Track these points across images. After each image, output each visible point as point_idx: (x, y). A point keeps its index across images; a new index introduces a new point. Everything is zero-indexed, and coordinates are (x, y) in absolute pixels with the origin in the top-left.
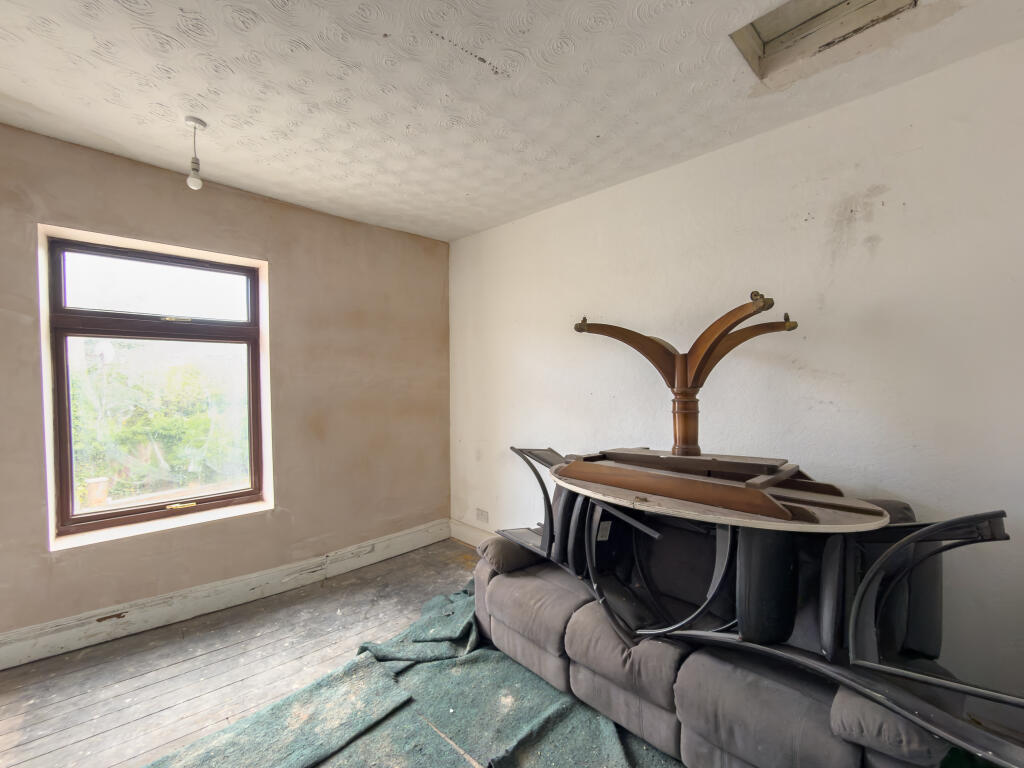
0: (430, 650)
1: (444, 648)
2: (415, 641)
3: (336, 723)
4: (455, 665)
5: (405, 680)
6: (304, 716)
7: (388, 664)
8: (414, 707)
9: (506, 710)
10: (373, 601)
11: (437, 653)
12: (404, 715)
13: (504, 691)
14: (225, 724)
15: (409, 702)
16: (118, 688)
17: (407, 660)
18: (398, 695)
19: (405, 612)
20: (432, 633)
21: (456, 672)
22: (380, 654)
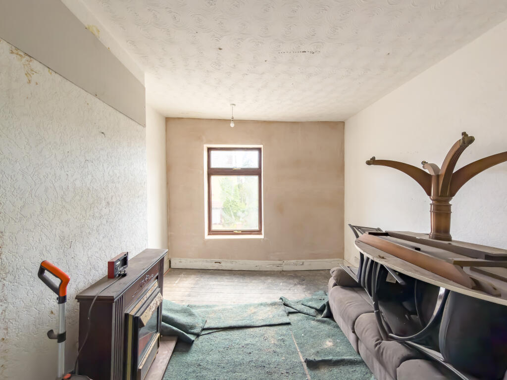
0: (306, 310)
1: (312, 311)
2: (302, 304)
3: (261, 318)
4: (314, 320)
5: (291, 316)
6: (253, 311)
7: (287, 308)
8: (290, 326)
9: (326, 347)
10: (296, 284)
11: (308, 312)
12: (285, 327)
13: (330, 339)
14: (233, 304)
15: (288, 324)
16: (214, 283)
17: (296, 309)
18: (286, 319)
19: (306, 293)
20: (310, 304)
21: (313, 323)
22: (286, 303)
